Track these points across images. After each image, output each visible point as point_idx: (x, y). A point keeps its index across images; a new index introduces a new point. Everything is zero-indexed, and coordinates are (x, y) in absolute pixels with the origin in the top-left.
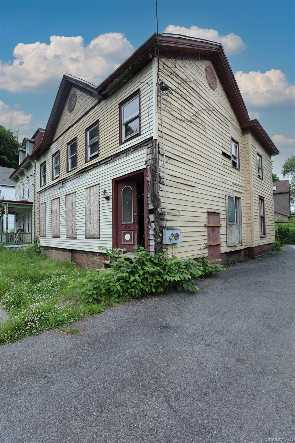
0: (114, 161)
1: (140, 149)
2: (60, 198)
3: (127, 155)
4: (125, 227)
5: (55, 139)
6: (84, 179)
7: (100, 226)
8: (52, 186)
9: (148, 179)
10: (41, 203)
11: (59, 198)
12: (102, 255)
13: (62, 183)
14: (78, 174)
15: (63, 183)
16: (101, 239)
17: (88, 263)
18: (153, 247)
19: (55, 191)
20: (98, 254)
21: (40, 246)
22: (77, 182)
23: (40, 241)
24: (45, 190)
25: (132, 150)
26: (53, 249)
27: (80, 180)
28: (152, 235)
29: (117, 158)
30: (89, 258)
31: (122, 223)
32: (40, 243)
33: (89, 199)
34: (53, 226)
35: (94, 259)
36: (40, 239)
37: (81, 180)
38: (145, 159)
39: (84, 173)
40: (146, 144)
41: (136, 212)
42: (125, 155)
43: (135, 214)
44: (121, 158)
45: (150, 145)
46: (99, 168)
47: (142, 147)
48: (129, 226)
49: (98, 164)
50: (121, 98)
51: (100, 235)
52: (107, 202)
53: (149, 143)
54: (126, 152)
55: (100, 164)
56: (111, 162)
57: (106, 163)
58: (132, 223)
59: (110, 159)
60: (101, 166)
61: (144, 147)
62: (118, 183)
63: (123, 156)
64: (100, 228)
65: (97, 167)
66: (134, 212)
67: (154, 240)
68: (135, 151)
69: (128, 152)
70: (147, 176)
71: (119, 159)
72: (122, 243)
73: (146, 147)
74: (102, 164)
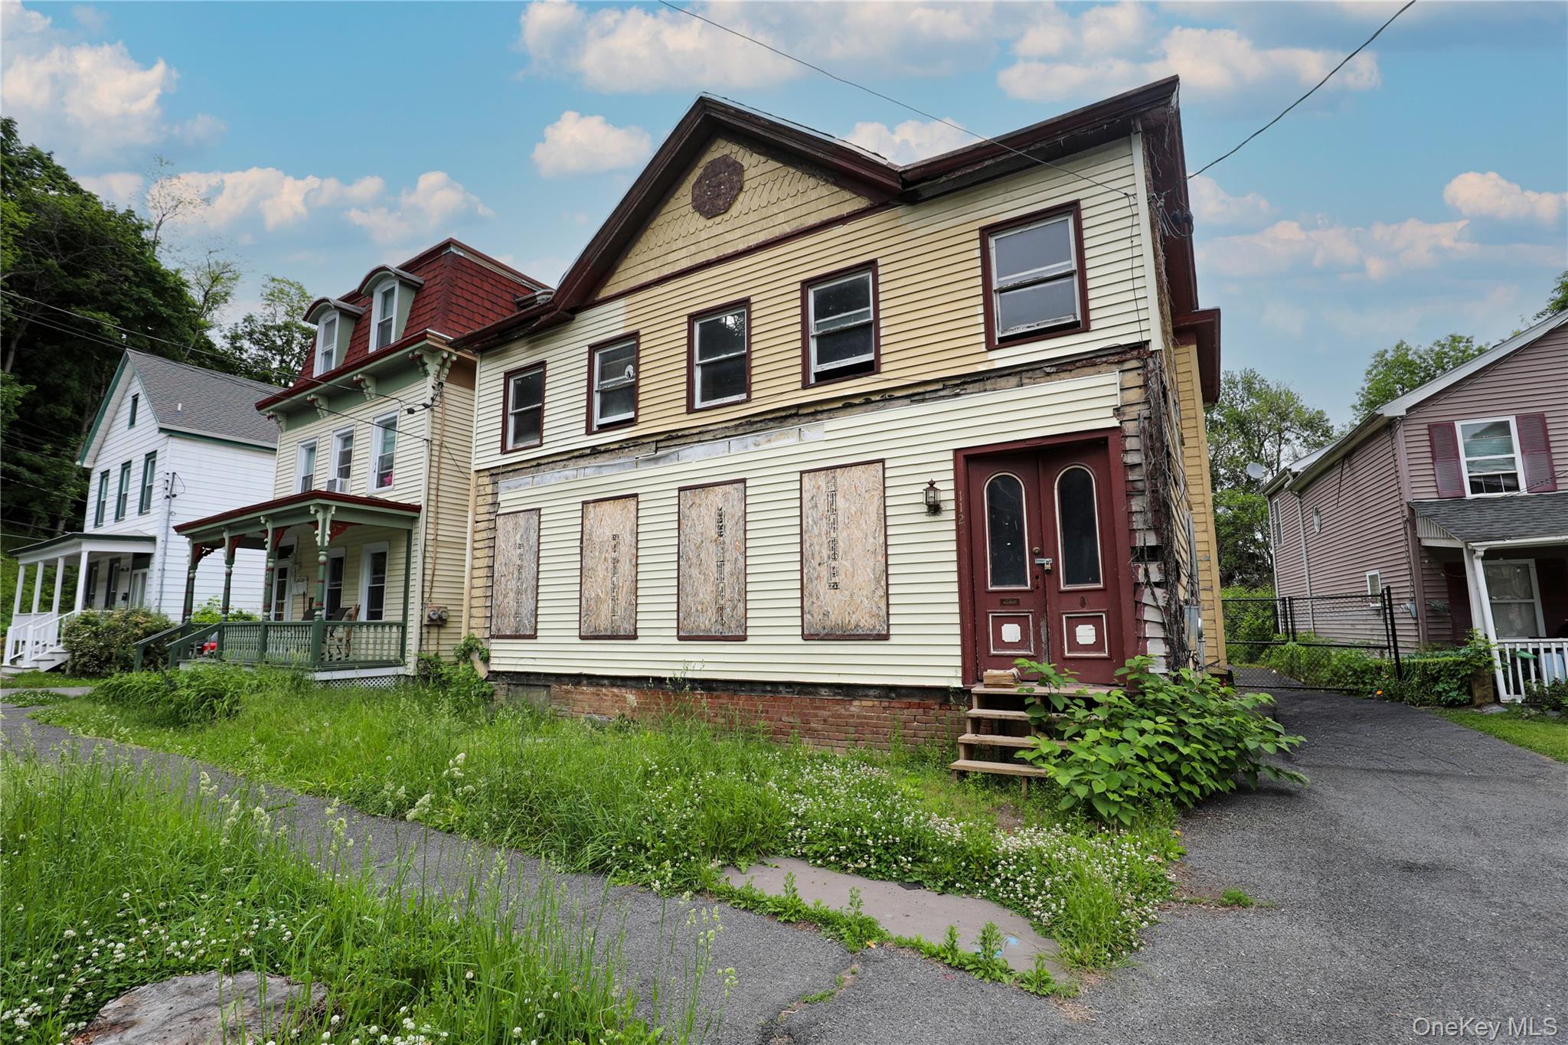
0: (957, 395)
1: (1086, 369)
2: (641, 498)
3: (1025, 381)
4: (1002, 601)
5: (606, 292)
6: (793, 440)
7: (888, 599)
8: (588, 451)
9: (1132, 459)
10: (499, 512)
11: (636, 495)
12: (899, 696)
13: (654, 447)
14: (761, 421)
15: (661, 445)
16: (893, 640)
17: (812, 725)
18: (1163, 661)
19: (606, 472)
20: (871, 693)
21: (489, 672)
22: (752, 448)
23: (492, 654)
24: (534, 463)
25: (1048, 370)
26: (585, 682)
27: (769, 441)
28: (1154, 625)
29: (970, 388)
30: (817, 708)
31: (990, 588)
32: (492, 661)
33: (823, 506)
34: (586, 594)
35: (848, 710)
36: (493, 647)
37: (773, 445)
38: (1117, 402)
39: (791, 421)
40: (1116, 358)
41: (1041, 555)
42: (1014, 380)
43: (1038, 561)
44: (995, 390)
45: (1134, 364)
46: (879, 409)
47: (1094, 365)
48: (1018, 597)
49: (873, 398)
50: (987, 212)
51: (888, 626)
52: (932, 518)
53: (1129, 356)
54: (1020, 372)
55: (887, 397)
56: (943, 397)
57: (917, 398)
58: (1029, 587)
59: (940, 386)
60: (887, 403)
61: (1104, 367)
62: (970, 461)
63: (1002, 382)
64: (888, 605)
65: (864, 408)
66: (1033, 555)
67: (1166, 640)
68: (1062, 375)
69: (1029, 374)
70: (1126, 452)
71: (985, 391)
72: (993, 652)
73: (1114, 367)
74: (892, 399)
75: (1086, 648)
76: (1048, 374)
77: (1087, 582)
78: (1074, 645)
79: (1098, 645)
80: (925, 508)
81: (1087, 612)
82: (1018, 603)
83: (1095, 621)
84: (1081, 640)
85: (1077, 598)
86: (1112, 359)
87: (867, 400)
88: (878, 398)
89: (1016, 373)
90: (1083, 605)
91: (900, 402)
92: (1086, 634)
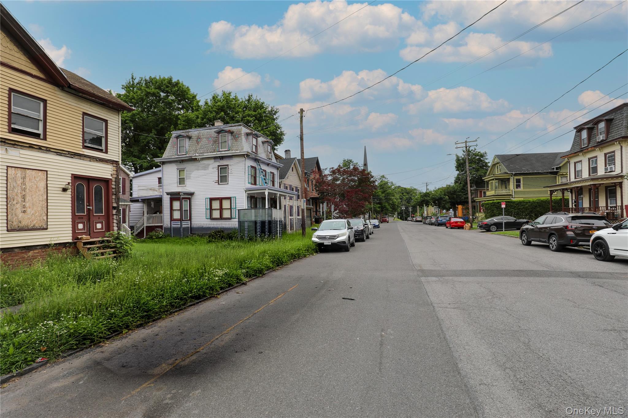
0: (72, 158)
1: (105, 163)
4: (79, 218)
6: (2, 152)
7: (48, 216)
9: (113, 187)
16: (49, 230)
17: (10, 263)
20: (38, 247)
28: (115, 223)
29: (76, 157)
30: (12, 257)
31: (76, 214)
33: (19, 182)
35: (27, 255)
38: (111, 173)
40: (112, 163)
41: (89, 206)
42: (89, 159)
43: (88, 207)
44: (83, 160)
45: (115, 165)
46: (44, 153)
47: (107, 162)
48: (82, 216)
49: (43, 148)
50: (85, 108)
51: (47, 225)
52: (64, 193)
53: (114, 163)
54: (90, 158)
55: (48, 150)
56: (68, 157)
57: (59, 154)
58: (85, 214)
59: (67, 153)
60: (48, 152)
61: (109, 164)
62: (76, 178)
63: (85, 158)
64: (47, 218)
65: (38, 150)
66: (87, 206)
67: (117, 227)
68: (100, 162)
69: (92, 159)
70: (112, 185)
71: (81, 159)
72: (76, 232)
73: (111, 164)
74: (49, 151)
75: (99, 229)
76: (97, 161)
77: (100, 213)
78: (96, 229)
79: (102, 228)
80: (61, 189)
81: (100, 220)
82: (82, 218)
83: (102, 223)
84: (98, 227)
85: (98, 217)
86: (111, 162)
87: (40, 148)
88: (45, 149)
89: (89, 158)
90: (99, 219)
91: (53, 153)
92: (99, 226)
